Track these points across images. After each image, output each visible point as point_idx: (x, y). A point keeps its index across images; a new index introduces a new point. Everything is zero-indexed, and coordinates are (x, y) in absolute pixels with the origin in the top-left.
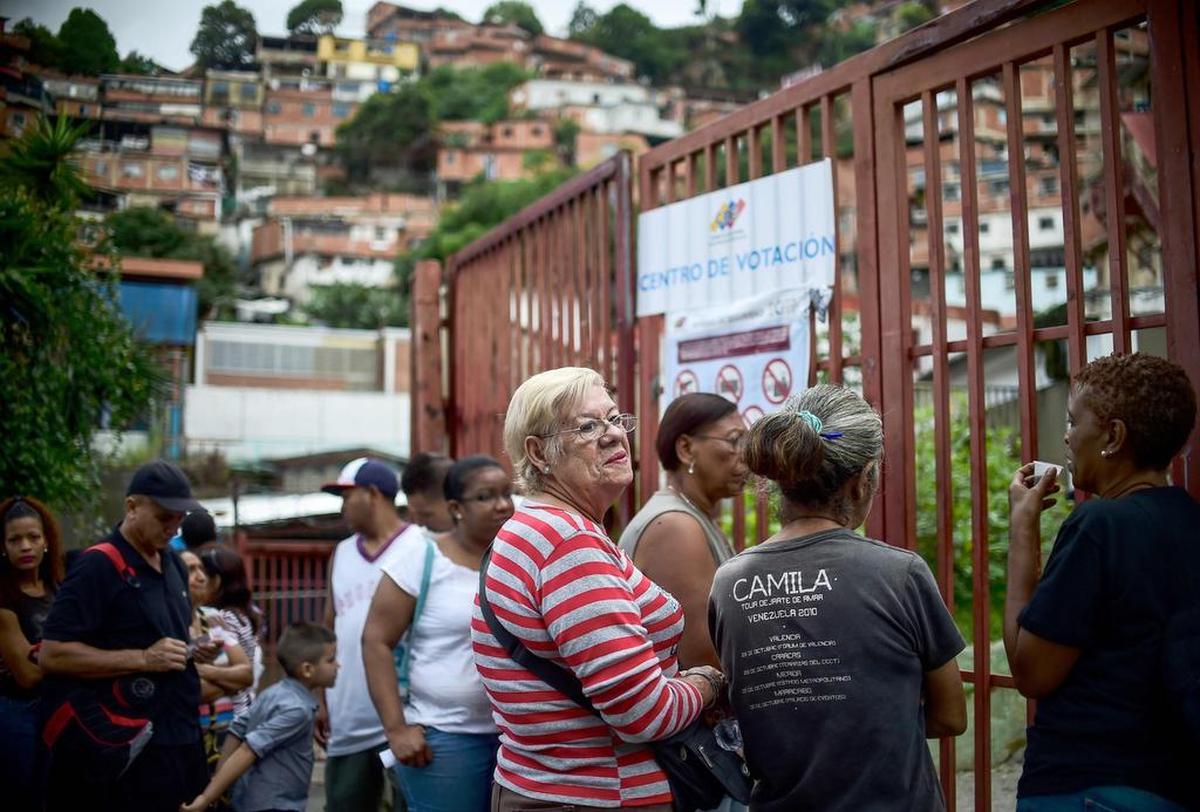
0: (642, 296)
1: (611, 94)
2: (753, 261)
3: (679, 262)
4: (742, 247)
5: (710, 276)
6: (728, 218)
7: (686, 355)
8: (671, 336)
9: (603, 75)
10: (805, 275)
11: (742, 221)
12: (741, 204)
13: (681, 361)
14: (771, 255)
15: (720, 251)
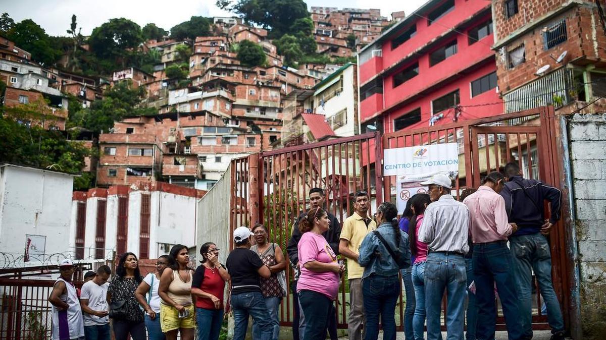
0: (385, 170)
1: (23, 69)
2: (430, 164)
3: (402, 163)
4: (426, 160)
5: (414, 166)
6: (421, 153)
7: (404, 186)
8: (399, 181)
9: (17, 58)
10: (448, 168)
11: (425, 154)
12: (425, 150)
13: (402, 188)
14: (436, 163)
15: (417, 161)
